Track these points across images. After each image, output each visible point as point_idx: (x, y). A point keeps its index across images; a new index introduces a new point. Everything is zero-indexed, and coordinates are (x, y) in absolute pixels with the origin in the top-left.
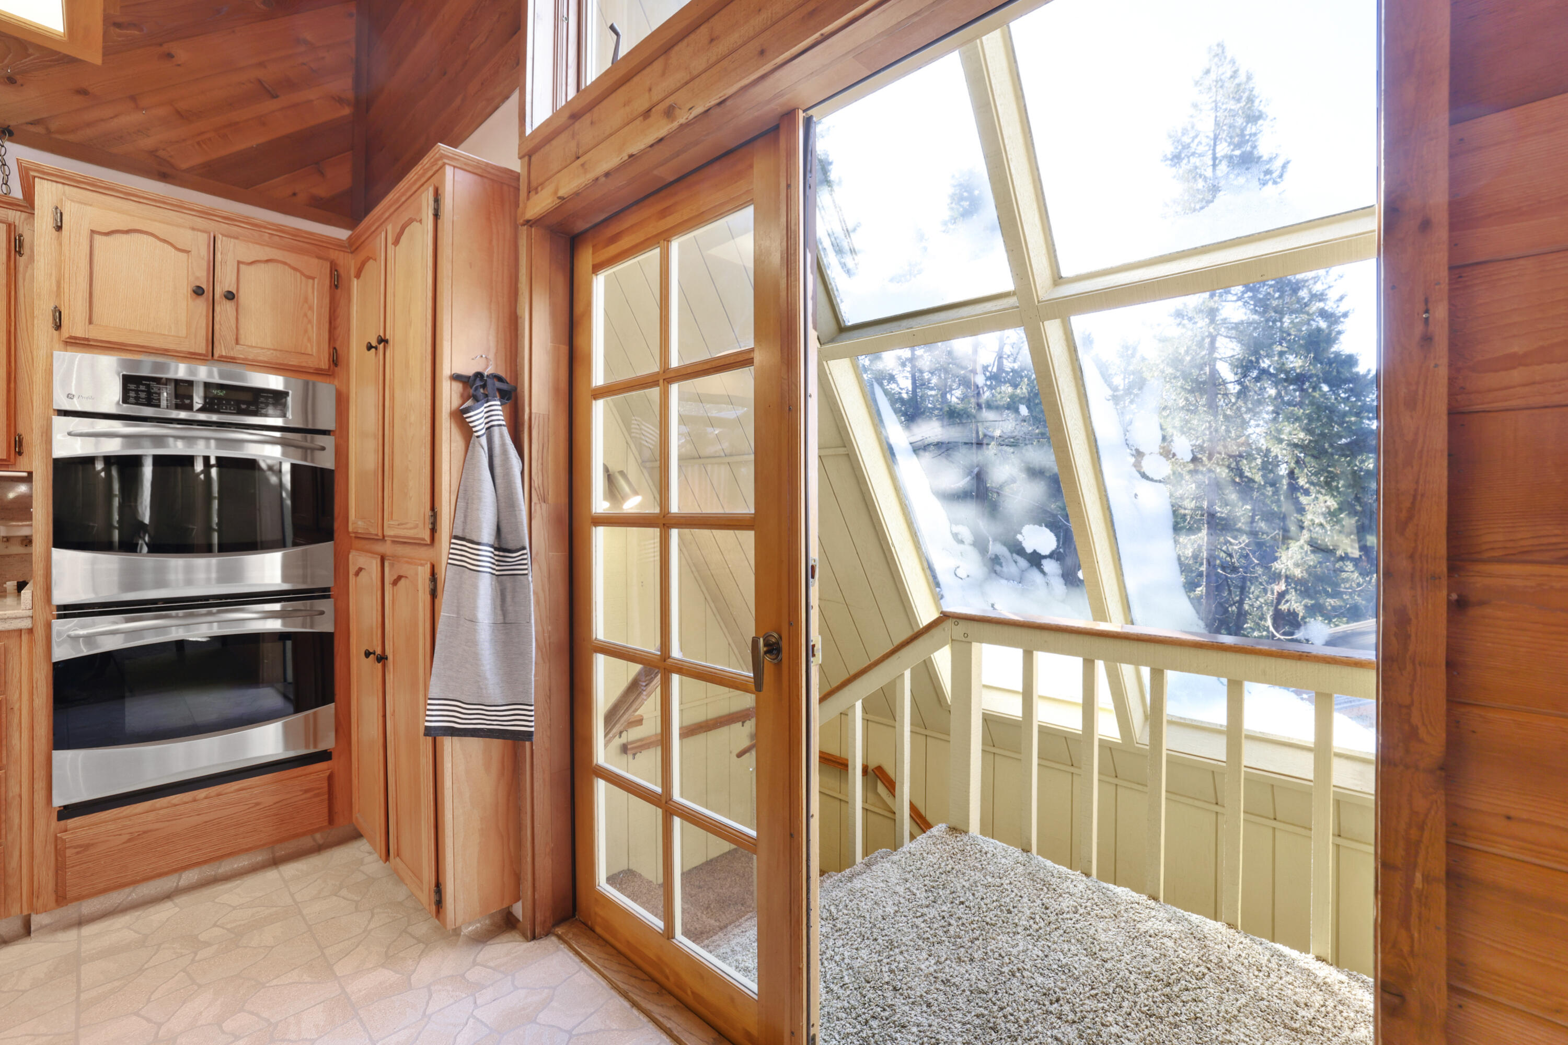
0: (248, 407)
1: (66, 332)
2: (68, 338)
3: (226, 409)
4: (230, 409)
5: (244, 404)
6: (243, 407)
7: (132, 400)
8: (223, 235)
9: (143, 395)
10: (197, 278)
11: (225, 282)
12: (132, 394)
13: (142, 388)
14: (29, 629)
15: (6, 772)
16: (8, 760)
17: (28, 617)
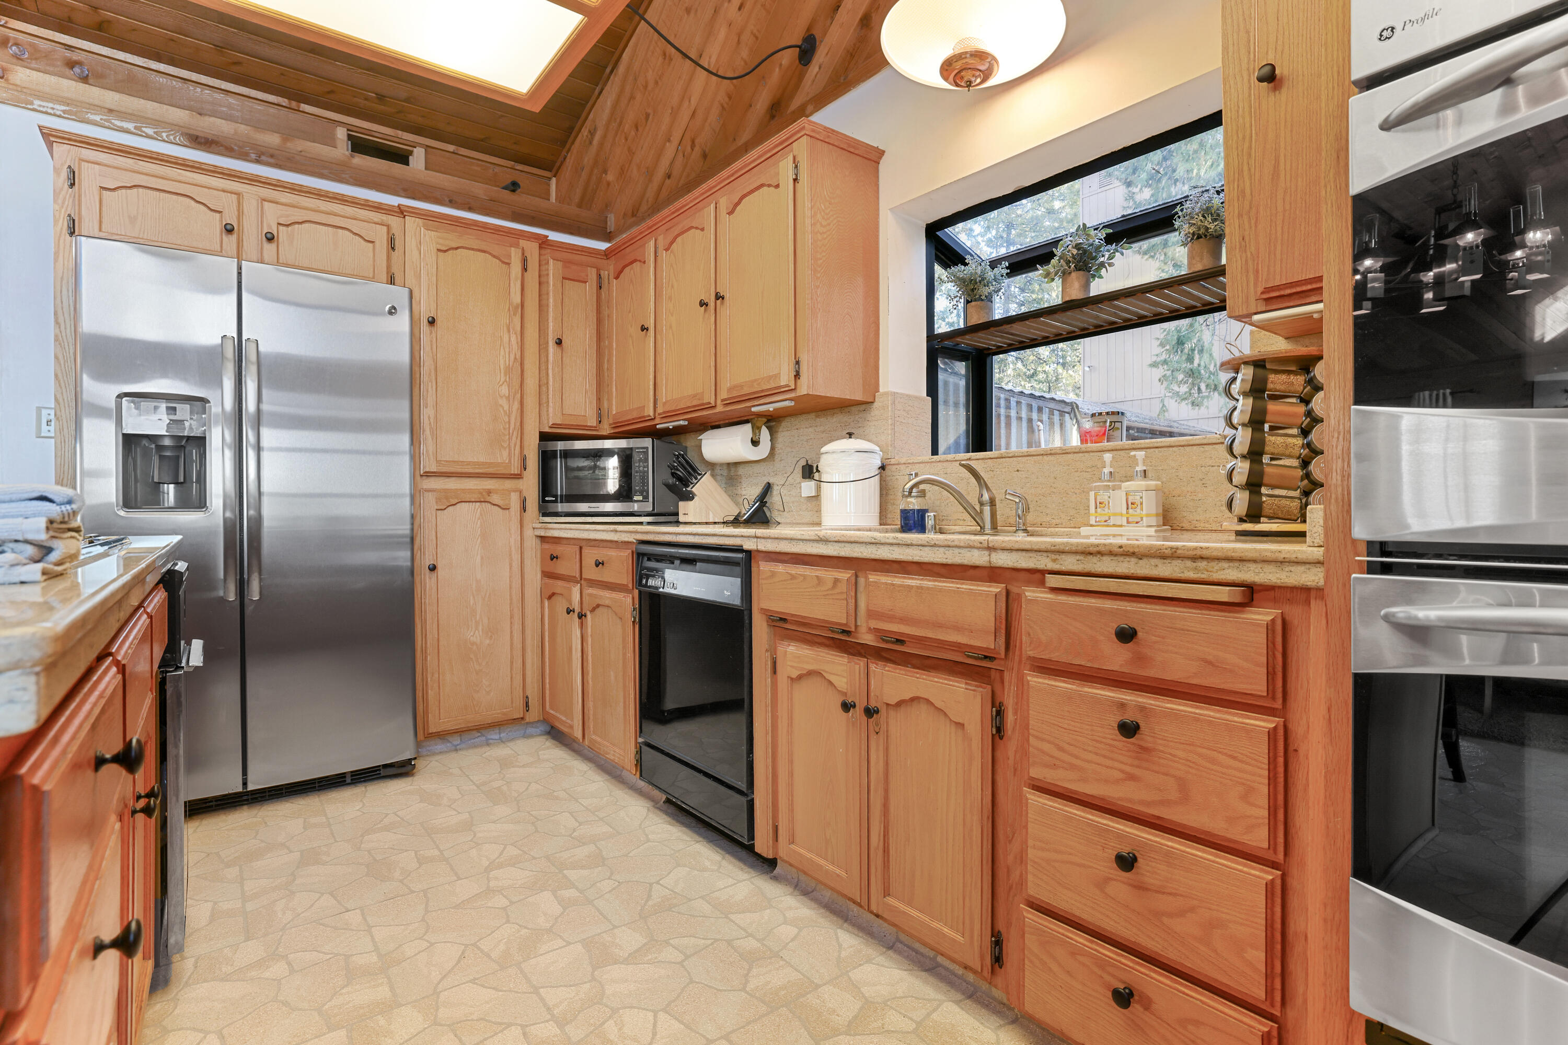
14: (1319, 590)
15: (1284, 878)
16: (1286, 854)
17: (1319, 563)
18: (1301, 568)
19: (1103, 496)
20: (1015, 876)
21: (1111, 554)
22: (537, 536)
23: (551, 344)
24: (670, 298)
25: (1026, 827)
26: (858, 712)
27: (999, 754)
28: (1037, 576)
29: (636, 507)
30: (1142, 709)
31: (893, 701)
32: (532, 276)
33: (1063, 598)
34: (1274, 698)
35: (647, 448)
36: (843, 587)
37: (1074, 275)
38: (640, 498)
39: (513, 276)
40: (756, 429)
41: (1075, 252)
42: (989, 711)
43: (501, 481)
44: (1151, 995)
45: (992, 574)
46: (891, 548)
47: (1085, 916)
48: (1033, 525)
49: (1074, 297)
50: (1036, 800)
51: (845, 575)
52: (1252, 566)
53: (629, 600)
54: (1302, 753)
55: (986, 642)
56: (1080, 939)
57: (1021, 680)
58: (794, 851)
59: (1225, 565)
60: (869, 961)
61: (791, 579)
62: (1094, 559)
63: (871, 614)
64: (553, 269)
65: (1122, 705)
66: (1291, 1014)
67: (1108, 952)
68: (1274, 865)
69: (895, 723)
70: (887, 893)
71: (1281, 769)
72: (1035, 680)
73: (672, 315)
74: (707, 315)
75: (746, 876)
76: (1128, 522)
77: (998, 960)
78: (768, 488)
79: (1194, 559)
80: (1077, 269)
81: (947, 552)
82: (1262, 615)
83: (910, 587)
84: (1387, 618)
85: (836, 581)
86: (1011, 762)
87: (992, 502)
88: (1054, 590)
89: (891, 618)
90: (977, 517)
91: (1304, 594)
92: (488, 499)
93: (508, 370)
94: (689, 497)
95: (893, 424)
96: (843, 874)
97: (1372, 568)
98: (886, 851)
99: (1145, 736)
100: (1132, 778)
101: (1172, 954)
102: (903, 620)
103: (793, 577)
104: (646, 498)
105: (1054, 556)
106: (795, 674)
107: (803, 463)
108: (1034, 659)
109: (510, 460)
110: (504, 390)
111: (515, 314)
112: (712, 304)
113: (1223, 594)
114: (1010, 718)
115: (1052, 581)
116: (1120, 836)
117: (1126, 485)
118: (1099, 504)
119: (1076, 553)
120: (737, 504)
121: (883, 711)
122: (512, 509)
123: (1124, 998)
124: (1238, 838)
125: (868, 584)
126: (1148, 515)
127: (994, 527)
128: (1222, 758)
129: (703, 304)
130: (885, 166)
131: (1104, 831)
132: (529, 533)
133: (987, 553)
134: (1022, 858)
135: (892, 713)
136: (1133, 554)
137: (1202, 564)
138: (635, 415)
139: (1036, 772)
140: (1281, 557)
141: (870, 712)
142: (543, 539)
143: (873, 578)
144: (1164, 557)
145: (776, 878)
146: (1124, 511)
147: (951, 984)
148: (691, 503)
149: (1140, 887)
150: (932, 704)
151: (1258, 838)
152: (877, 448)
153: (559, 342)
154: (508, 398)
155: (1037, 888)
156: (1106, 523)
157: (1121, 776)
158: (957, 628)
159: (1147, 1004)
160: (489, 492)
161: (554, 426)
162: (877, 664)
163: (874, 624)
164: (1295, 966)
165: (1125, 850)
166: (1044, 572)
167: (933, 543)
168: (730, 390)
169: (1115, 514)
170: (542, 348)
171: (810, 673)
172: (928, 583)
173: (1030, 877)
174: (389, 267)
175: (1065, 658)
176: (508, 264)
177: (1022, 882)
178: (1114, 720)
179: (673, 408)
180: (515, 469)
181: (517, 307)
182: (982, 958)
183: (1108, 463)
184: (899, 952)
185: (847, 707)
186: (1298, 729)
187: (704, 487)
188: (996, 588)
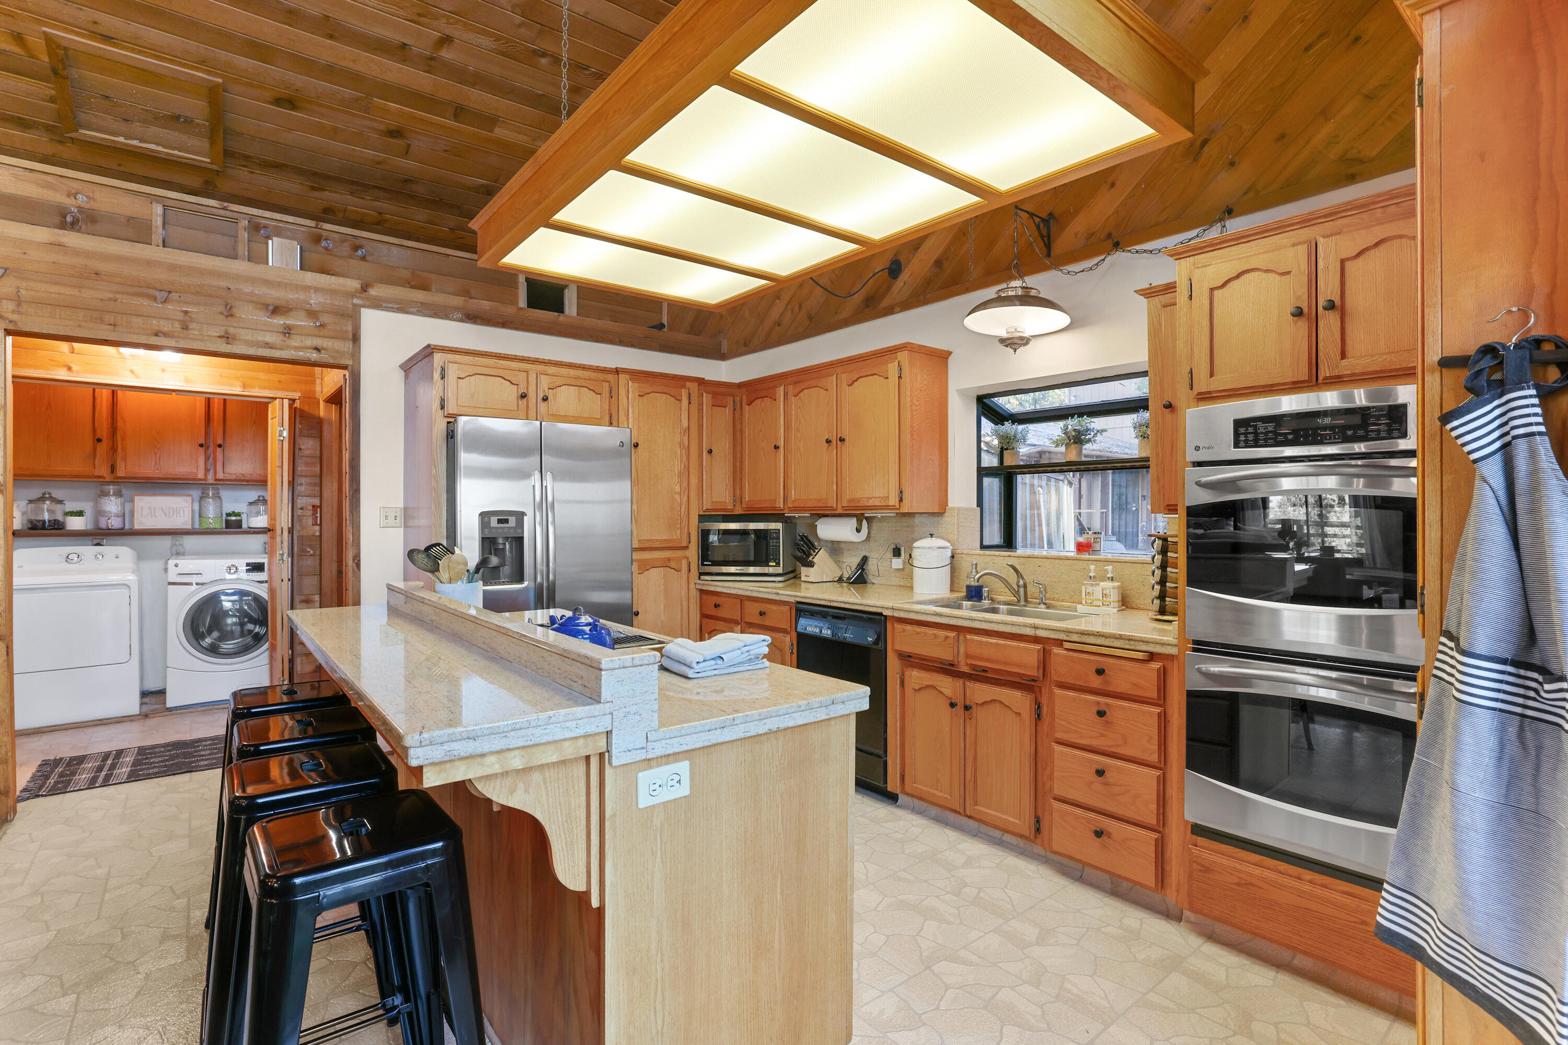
0: (1355, 432)
1: (1197, 389)
2: (1197, 395)
3: (1330, 439)
4: (1335, 438)
5: (1350, 430)
6: (1350, 433)
7: (1242, 444)
8: (1324, 237)
9: (1251, 437)
10: (1298, 298)
11: (1328, 289)
12: (1242, 438)
13: (1250, 430)
14: (1177, 656)
15: (1164, 773)
16: (1165, 764)
17: (1176, 645)
18: (1170, 647)
19: (1090, 589)
20: (1047, 787)
21: (1093, 635)
22: (697, 589)
23: (705, 453)
24: (798, 430)
25: (1053, 762)
26: (959, 709)
27: (1039, 728)
28: (1059, 643)
29: (771, 570)
30: (1107, 705)
31: (980, 702)
32: (694, 406)
33: (1071, 653)
34: (1160, 700)
35: (779, 530)
36: (950, 641)
37: (1072, 446)
38: (774, 564)
39: (683, 408)
40: (860, 522)
41: (1074, 434)
42: (1034, 707)
43: (676, 552)
44: (1111, 831)
45: (1036, 640)
46: (980, 622)
47: (1081, 800)
48: (1049, 599)
49: (1073, 460)
50: (1058, 748)
51: (952, 634)
52: (1152, 645)
53: (788, 639)
54: (1171, 721)
55: (1034, 673)
56: (1079, 811)
57: (1051, 693)
58: (917, 788)
59: (1141, 643)
60: (966, 841)
62: (1086, 637)
63: (967, 656)
64: (707, 398)
65: (1098, 703)
66: (1167, 830)
67: (1092, 815)
68: (1160, 769)
69: (981, 715)
70: (976, 804)
71: (1163, 729)
72: (1058, 691)
73: (800, 441)
74: (830, 448)
75: (880, 806)
76: (1103, 605)
77: (1038, 830)
78: (865, 560)
79: (1129, 640)
80: (1075, 443)
81: (1012, 627)
82: (1156, 665)
83: (991, 644)
84: (1199, 670)
85: (947, 637)
86: (1045, 731)
87: (1025, 586)
88: (1067, 649)
89: (980, 659)
90: (1016, 593)
91: (1171, 657)
92: (668, 564)
93: (680, 474)
94: (811, 565)
95: (958, 528)
96: (949, 797)
97: (1195, 650)
98: (975, 782)
99: (1108, 717)
100: (1102, 735)
101: (1120, 811)
102: (987, 660)
104: (778, 564)
105: (1066, 634)
106: (917, 687)
107: (893, 546)
108: (1057, 681)
109: (681, 537)
110: (677, 488)
111: (684, 435)
112: (834, 442)
113: (1140, 656)
114: (1045, 710)
115: (1067, 645)
116: (1097, 762)
117: (1102, 584)
118: (1087, 594)
119: (1077, 633)
120: (840, 568)
121: (974, 707)
122: (683, 571)
123: (1099, 834)
124: (1147, 759)
125: (965, 639)
126: (1114, 602)
127: (1026, 600)
128: (1140, 725)
129: (828, 441)
130: (951, 360)
131: (1090, 761)
132: (692, 586)
133: (1033, 629)
134: (1051, 777)
135: (979, 708)
136: (1103, 636)
137: (1132, 643)
138: (767, 505)
139: (1059, 735)
140: (1162, 642)
141: (967, 708)
142: (702, 592)
143: (969, 637)
144: (1116, 638)
145: (899, 807)
146: (1101, 598)
147: (1011, 850)
148: (811, 569)
149: (1107, 784)
150: (1003, 703)
151: (1154, 758)
152: (949, 544)
153: (710, 452)
154: (680, 494)
155: (1059, 790)
156: (1091, 604)
157: (1098, 734)
158: (1018, 665)
159: (1109, 835)
160: (669, 560)
161: (707, 510)
162: (970, 683)
163: (970, 662)
164: (1168, 810)
165: (1100, 768)
166: (1062, 641)
167: (1005, 622)
168: (849, 501)
169: (1096, 600)
170: (701, 455)
171: (928, 687)
172: (1001, 642)
173: (1055, 785)
174: (610, 409)
175: (1072, 681)
176: (680, 400)
177: (1051, 789)
178: (1095, 710)
179: (802, 505)
180: (684, 544)
181: (685, 430)
182: (1030, 829)
183: (1092, 571)
184: (980, 837)
185: (952, 705)
186: (1169, 712)
187: (821, 558)
188: (1038, 647)
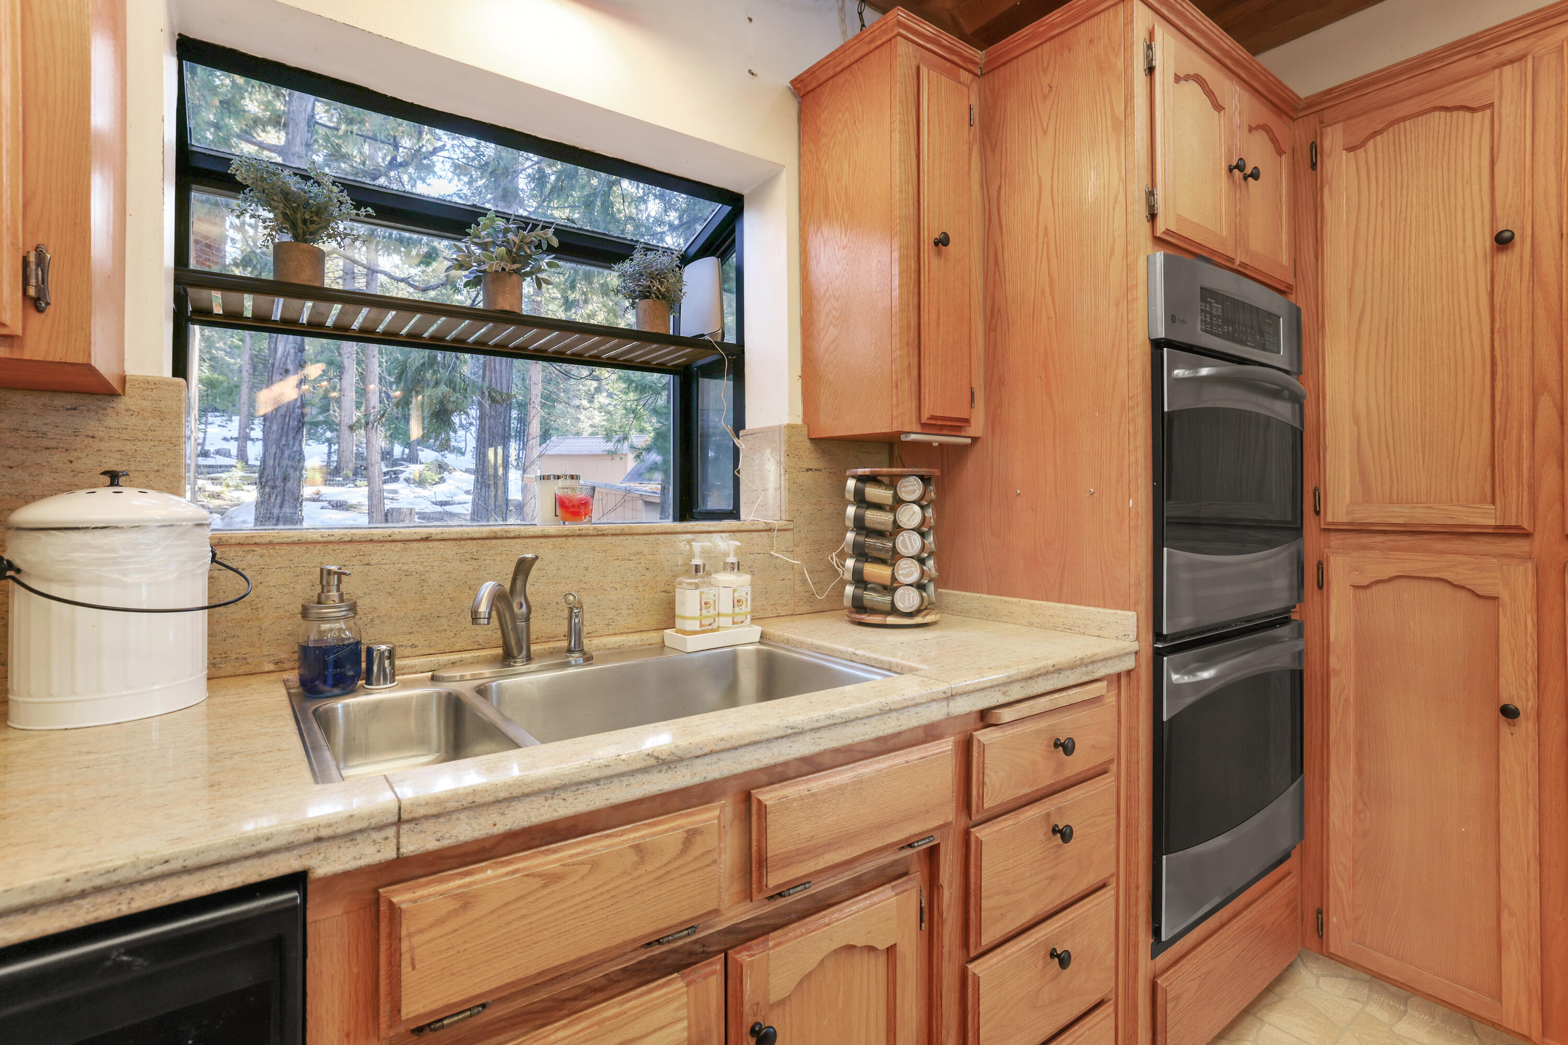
1: (1163, 223)
2: (1163, 233)
4: (1251, 342)
7: (1203, 326)
9: (1208, 318)
10: (1229, 149)
12: (1203, 317)
13: (1207, 307)
18: (1127, 657)
30: (1059, 810)
46: (818, 735)
50: (986, 966)
52: (1110, 662)
61: (545, 886)
65: (1048, 816)
76: (734, 623)
79: (1088, 665)
81: (901, 717)
101: (1073, 1011)
103: (551, 879)
105: (1004, 689)
117: (719, 579)
119: (1022, 681)
126: (750, 613)
133: (945, 703)
162: (748, 949)
167: (888, 708)
172: (863, 771)
178: (1043, 833)
183: (698, 554)
